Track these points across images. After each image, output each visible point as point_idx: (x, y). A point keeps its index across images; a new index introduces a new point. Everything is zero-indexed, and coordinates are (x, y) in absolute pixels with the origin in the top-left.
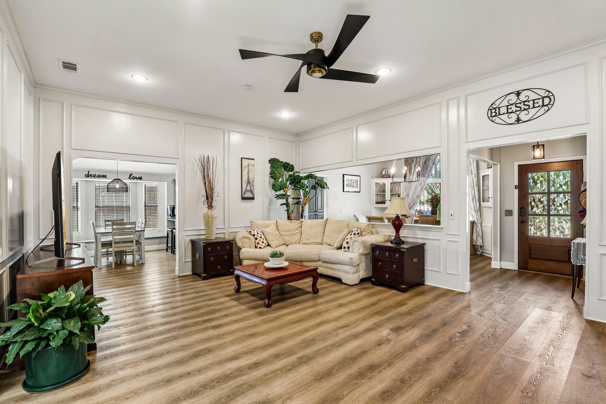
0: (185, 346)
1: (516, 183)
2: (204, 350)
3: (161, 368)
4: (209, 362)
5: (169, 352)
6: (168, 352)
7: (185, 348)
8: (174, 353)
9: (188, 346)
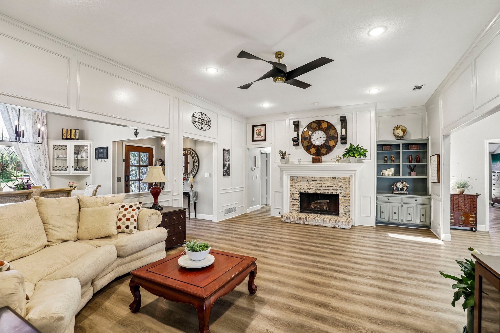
0: (367, 306)
1: (124, 158)
2: (357, 294)
3: (395, 300)
4: (361, 286)
5: (383, 308)
6: (385, 309)
7: (368, 304)
8: (380, 306)
9: (365, 304)
